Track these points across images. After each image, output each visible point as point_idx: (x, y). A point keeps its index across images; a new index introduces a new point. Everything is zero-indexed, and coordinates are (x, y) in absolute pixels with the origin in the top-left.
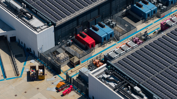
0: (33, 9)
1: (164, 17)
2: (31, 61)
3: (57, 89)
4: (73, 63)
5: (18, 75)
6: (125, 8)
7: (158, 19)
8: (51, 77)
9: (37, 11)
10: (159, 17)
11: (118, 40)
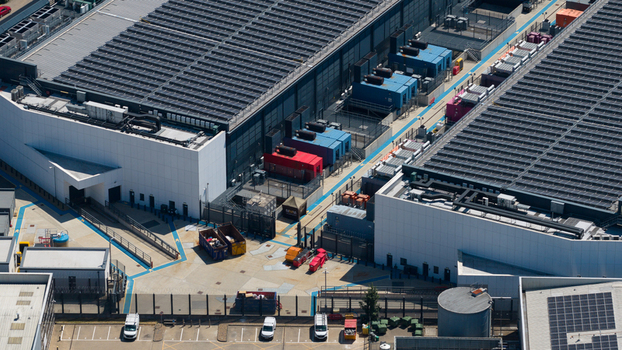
0: (152, 109)
1: (433, 102)
2: (187, 228)
3: (288, 263)
4: (296, 209)
5: (175, 257)
6: (339, 97)
7: (422, 109)
8: (256, 247)
9: (164, 113)
10: (423, 104)
11: (363, 158)
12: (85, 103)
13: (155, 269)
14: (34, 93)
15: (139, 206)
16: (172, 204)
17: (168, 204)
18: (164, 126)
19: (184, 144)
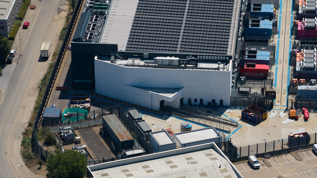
0: (188, 55)
2: (228, 111)
3: (291, 118)
5: (236, 126)
9: (196, 56)
12: (155, 58)
13: (233, 133)
14: (119, 58)
15: (195, 106)
16: (214, 101)
17: (211, 101)
18: (200, 63)
19: (218, 69)
